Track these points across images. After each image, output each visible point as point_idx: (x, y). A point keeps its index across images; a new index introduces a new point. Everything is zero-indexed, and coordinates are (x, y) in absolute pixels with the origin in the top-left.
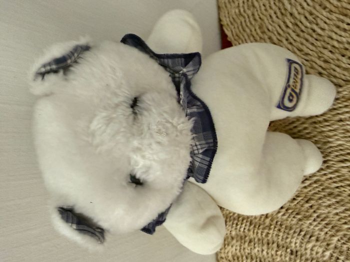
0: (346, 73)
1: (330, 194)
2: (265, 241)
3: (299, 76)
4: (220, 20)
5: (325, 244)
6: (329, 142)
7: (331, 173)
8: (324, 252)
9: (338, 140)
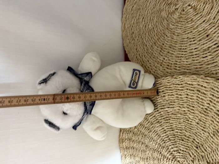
0: (162, 73)
1: (158, 122)
2: (138, 141)
3: (138, 76)
4: (123, 44)
5: (156, 142)
6: (157, 101)
7: (158, 113)
8: (155, 145)
9: (159, 100)
